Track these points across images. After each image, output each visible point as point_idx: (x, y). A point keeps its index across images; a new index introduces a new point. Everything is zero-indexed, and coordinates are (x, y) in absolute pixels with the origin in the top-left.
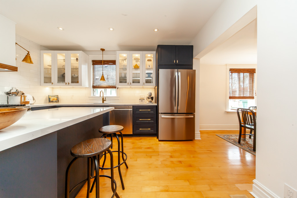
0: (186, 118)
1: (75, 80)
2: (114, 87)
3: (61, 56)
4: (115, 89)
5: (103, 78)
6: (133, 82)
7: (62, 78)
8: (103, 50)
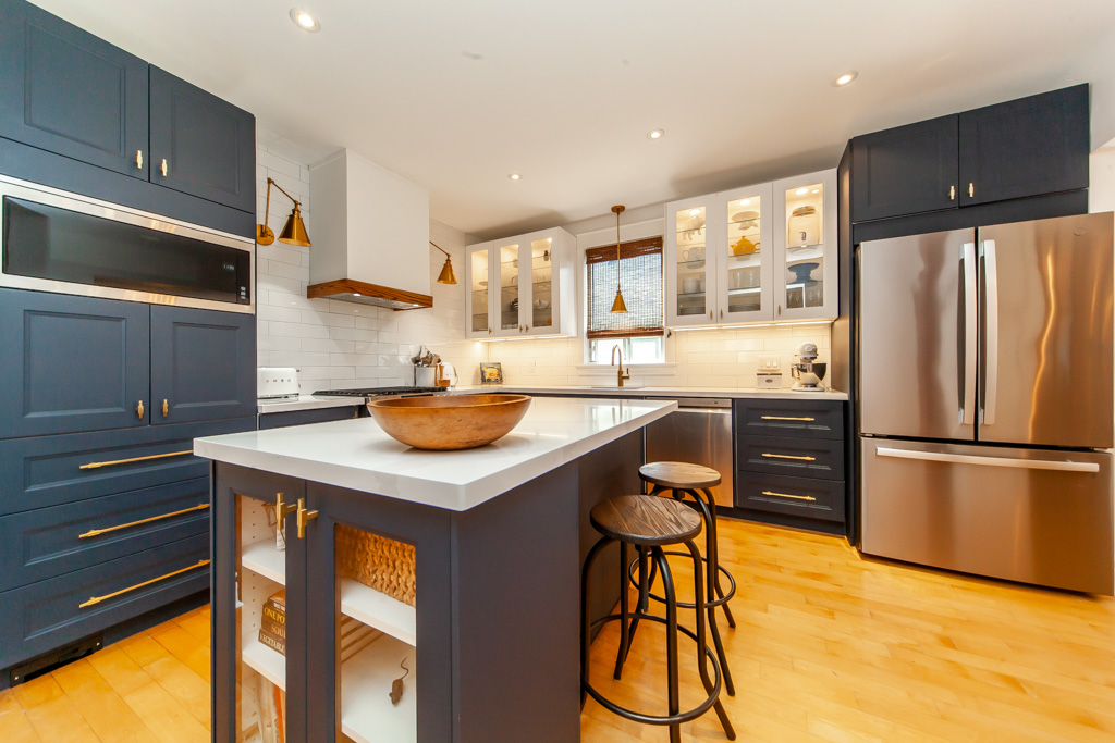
0: (1034, 472)
1: (544, 317)
2: (655, 331)
3: (508, 252)
4: (659, 338)
5: (619, 305)
6: (732, 309)
7: (511, 314)
8: (618, 210)
